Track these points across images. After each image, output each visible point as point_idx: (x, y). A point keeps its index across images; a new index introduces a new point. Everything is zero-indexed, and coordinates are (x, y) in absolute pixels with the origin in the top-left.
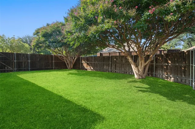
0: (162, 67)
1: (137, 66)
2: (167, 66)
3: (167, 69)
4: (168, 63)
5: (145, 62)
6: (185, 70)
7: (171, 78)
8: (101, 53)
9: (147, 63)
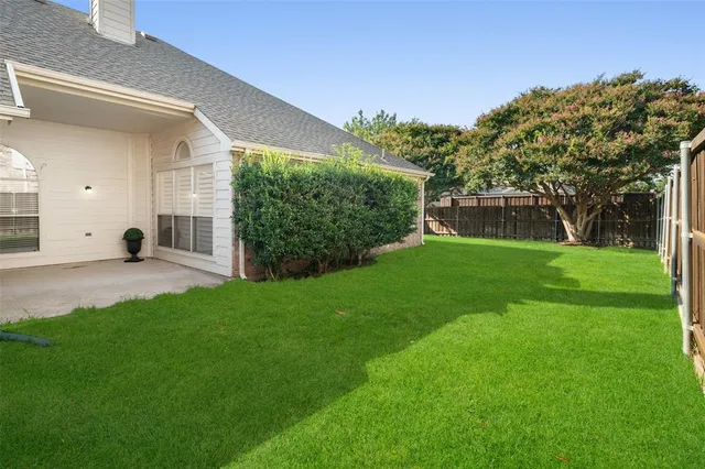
0: (614, 225)
1: (573, 222)
2: (622, 224)
3: (622, 228)
4: (624, 219)
5: (588, 215)
6: (650, 228)
7: (628, 242)
8: (453, 199)
9: (591, 216)
